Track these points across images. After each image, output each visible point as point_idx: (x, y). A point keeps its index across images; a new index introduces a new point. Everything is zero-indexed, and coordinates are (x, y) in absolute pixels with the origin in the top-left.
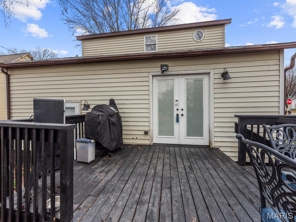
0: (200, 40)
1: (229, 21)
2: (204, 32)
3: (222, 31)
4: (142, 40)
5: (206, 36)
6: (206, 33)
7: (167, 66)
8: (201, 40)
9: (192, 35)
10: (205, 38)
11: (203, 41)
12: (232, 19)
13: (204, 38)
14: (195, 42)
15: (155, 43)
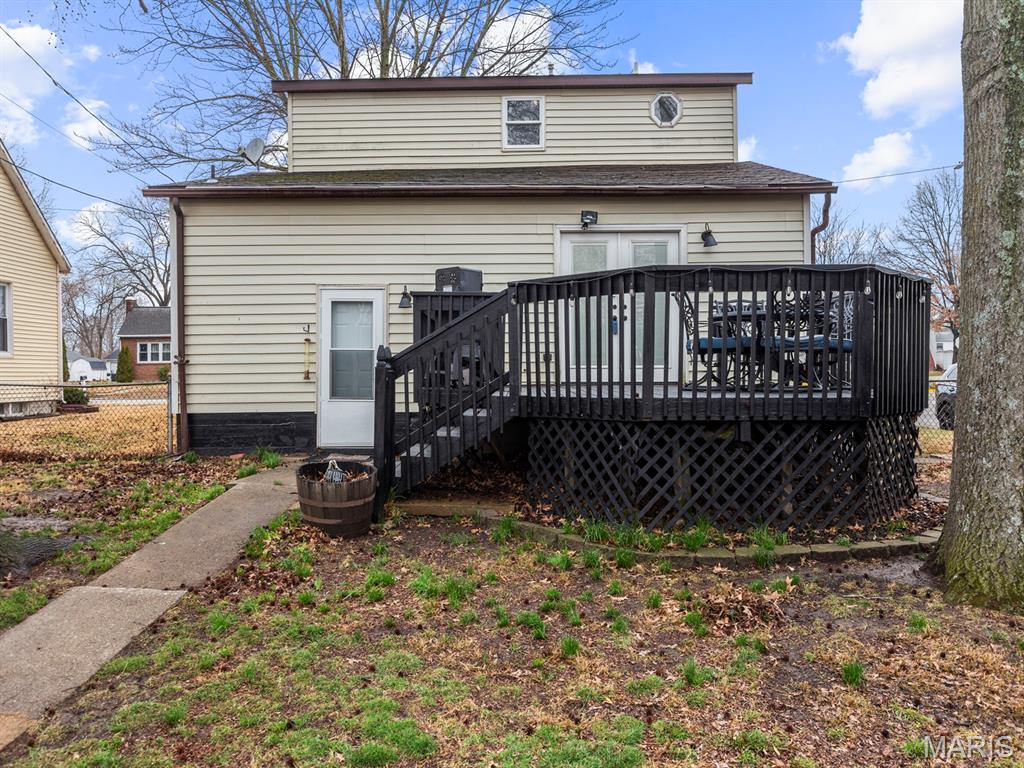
0: (668, 124)
1: (747, 78)
2: (680, 101)
3: (729, 104)
4: (497, 107)
5: (686, 112)
6: (686, 105)
7: (595, 215)
8: (674, 121)
9: (646, 106)
10: (684, 120)
11: (677, 128)
12: (753, 75)
13: (681, 118)
14: (655, 128)
15: (537, 122)
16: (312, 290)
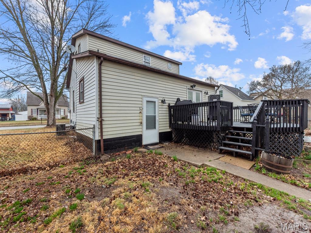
9: (167, 64)
16: (141, 97)
